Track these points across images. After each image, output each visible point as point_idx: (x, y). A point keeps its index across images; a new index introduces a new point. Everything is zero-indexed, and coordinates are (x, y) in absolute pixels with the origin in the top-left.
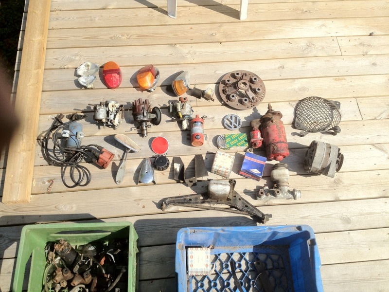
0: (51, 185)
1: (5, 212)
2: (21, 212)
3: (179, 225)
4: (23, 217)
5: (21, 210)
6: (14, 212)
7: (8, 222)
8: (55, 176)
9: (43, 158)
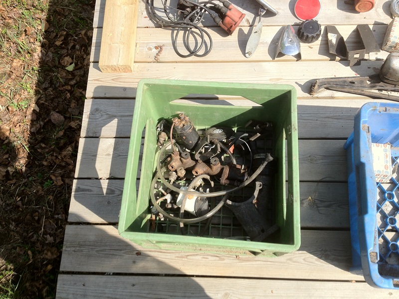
0: (159, 52)
1: (101, 81)
2: (122, 83)
3: (335, 115)
4: (125, 89)
5: (121, 80)
6: (113, 82)
7: (105, 94)
8: (164, 42)
9: (148, 19)
